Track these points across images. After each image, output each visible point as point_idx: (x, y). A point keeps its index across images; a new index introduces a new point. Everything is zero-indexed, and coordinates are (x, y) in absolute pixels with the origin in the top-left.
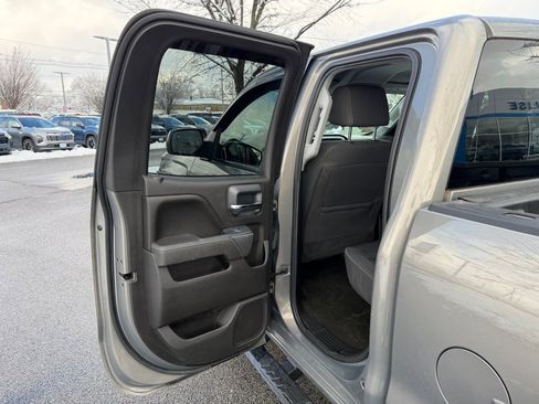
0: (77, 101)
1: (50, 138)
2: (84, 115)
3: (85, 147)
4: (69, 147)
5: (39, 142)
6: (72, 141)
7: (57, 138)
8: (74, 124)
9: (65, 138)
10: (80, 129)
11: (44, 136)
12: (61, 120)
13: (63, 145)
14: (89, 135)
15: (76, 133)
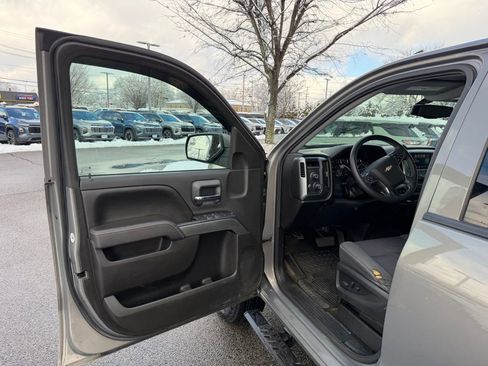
0: (118, 98)
1: (94, 130)
2: (123, 110)
3: (123, 138)
4: (110, 139)
5: (85, 132)
6: (112, 133)
7: (100, 130)
8: (115, 118)
9: (106, 130)
10: (120, 123)
11: (89, 127)
12: (105, 114)
13: (104, 137)
14: (127, 129)
15: (117, 126)
